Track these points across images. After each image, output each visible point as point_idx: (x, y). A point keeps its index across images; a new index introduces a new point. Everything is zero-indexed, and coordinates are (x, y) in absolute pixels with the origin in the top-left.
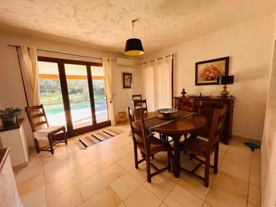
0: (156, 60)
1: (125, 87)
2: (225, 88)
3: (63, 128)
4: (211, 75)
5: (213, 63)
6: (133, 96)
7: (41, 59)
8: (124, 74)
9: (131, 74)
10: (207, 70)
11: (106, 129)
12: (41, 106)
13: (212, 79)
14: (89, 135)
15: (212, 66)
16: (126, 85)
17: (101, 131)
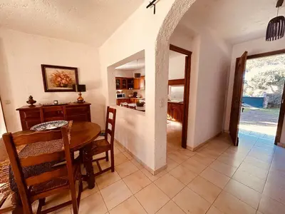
2: (80, 94)
4: (64, 81)
5: (63, 70)
10: (58, 76)
13: (65, 86)
15: (63, 72)
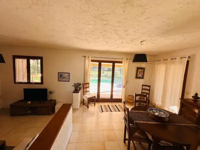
0: (169, 59)
1: (137, 77)
3: (95, 97)
6: (143, 85)
7: (92, 61)
8: (138, 68)
9: (144, 69)
11: (117, 104)
12: (88, 84)
14: (106, 104)
16: (138, 76)
17: (114, 104)
